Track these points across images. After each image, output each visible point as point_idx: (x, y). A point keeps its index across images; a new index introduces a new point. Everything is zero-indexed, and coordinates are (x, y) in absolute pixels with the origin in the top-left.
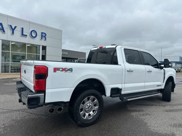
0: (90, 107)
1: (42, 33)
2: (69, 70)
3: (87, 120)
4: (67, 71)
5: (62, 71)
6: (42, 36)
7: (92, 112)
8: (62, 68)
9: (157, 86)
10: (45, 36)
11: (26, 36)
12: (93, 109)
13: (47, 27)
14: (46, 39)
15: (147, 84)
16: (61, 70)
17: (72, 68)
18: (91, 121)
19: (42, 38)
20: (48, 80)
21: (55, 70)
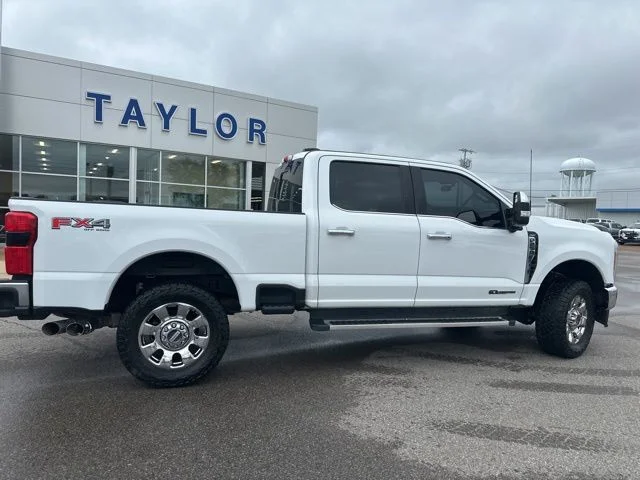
0: (177, 334)
1: (252, 121)
2: (98, 224)
3: (163, 370)
4: (93, 226)
5: (77, 226)
6: (252, 130)
7: (186, 349)
8: (77, 220)
9: (491, 292)
10: (261, 132)
11: (204, 132)
12: (192, 342)
13: (268, 101)
14: (263, 140)
15: (425, 281)
16: (74, 223)
17: (108, 221)
18: (178, 375)
19: (251, 139)
20: (39, 249)
21: (57, 223)
